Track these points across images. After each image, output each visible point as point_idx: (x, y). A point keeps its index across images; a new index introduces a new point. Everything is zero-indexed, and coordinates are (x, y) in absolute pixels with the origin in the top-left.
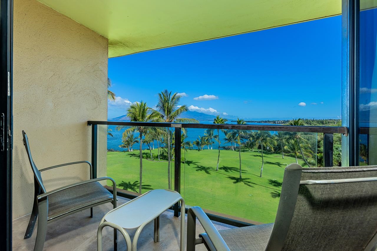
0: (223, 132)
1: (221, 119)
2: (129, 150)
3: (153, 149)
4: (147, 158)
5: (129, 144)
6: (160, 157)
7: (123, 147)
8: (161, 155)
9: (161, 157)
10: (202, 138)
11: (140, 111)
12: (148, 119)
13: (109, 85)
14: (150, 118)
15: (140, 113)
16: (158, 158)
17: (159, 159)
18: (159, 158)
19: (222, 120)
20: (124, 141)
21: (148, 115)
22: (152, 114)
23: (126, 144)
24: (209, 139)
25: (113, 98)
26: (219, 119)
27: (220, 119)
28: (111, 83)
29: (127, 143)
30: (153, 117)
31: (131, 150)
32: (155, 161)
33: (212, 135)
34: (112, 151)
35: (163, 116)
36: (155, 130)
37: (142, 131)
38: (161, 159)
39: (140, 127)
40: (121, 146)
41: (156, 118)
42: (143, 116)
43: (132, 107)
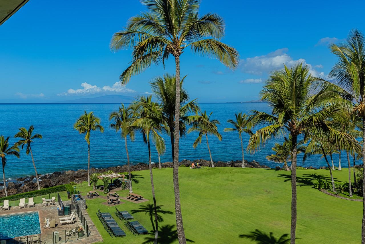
2: (287, 167)
3: (340, 168)
4: (319, 189)
5: (286, 154)
6: (353, 190)
7: (275, 160)
8: (355, 183)
9: (356, 190)
11: (292, 87)
12: (310, 104)
13: (220, 33)
14: (315, 101)
15: (292, 90)
16: (349, 192)
17: (351, 194)
18: (351, 190)
20: (275, 148)
21: (311, 93)
22: (320, 93)
23: (279, 155)
25: (233, 60)
28: (224, 28)
29: (282, 151)
30: (323, 98)
32: (341, 199)
34: (254, 166)
35: (349, 97)
36: (326, 131)
37: (297, 133)
38: (355, 195)
39: (293, 124)
40: (270, 157)
41: (330, 100)
42: (299, 99)
43: (275, 79)
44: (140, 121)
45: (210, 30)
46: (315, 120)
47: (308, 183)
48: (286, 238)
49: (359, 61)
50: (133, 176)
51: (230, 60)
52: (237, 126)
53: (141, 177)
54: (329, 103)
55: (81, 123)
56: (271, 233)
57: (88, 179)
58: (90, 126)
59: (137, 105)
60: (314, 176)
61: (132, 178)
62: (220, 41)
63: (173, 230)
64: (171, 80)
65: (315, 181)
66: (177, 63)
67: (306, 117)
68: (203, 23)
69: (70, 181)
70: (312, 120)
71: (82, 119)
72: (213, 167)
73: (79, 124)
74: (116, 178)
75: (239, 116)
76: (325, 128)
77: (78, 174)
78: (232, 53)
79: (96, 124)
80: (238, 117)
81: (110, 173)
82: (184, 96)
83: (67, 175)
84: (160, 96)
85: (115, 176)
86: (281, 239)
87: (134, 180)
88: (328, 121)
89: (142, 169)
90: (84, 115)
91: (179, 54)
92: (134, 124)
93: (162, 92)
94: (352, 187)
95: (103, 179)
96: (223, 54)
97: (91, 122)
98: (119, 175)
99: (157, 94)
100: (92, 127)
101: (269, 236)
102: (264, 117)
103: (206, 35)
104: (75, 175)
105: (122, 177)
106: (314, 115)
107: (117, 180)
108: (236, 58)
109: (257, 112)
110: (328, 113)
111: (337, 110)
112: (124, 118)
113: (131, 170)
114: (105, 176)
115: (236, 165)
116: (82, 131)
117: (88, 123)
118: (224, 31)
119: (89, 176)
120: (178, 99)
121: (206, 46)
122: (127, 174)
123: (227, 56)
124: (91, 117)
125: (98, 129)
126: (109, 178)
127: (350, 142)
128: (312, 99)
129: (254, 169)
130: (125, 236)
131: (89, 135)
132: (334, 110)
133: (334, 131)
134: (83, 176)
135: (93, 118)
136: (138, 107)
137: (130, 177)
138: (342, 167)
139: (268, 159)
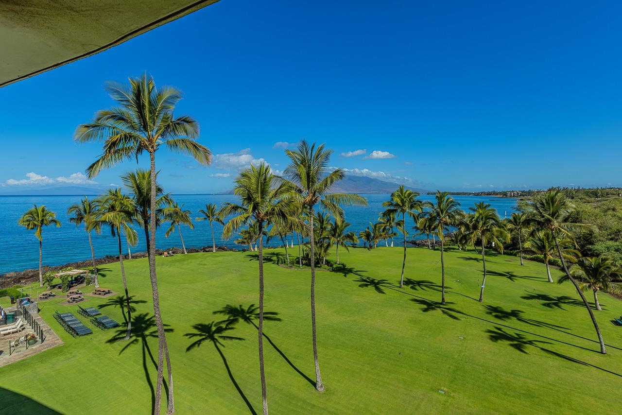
0: (412, 215)
1: (408, 192)
2: (252, 249)
3: (292, 246)
4: (278, 264)
5: (251, 238)
6: (302, 262)
7: (242, 243)
8: (304, 257)
9: (304, 262)
10: (375, 227)
11: (258, 183)
12: (272, 197)
13: (195, 133)
14: (276, 194)
15: (258, 186)
16: (299, 264)
17: (301, 265)
18: (301, 263)
19: (410, 194)
20: (242, 233)
21: (273, 187)
22: (280, 188)
23: (245, 239)
24: (387, 227)
25: (207, 159)
26: (404, 191)
27: (406, 192)
28: (199, 130)
29: (247, 235)
30: (282, 192)
31: (254, 248)
32: (294, 270)
33: (393, 221)
34: (224, 249)
35: (300, 191)
36: (284, 219)
37: (262, 220)
38: (304, 266)
39: (259, 213)
40: (238, 241)
41: (287, 194)
42: (264, 193)
43: (244, 175)
44: (110, 215)
45: (186, 131)
46: (277, 210)
47: (268, 260)
48: (253, 308)
49: (306, 164)
50: (98, 270)
51: (204, 159)
52: (207, 215)
53: (109, 271)
54: (286, 196)
55: (28, 218)
56: (241, 306)
57: (39, 279)
58: (42, 220)
59: (107, 198)
60: (273, 254)
61: (97, 272)
62: (195, 141)
63: (147, 318)
64: (144, 175)
65: (275, 258)
66: (152, 159)
67: (270, 208)
68: (178, 124)
69: (14, 284)
70: (274, 210)
71: (31, 213)
72: (186, 253)
73: (25, 219)
74: (78, 275)
75: (209, 207)
76: (284, 217)
77: (24, 275)
78: (206, 153)
79: (51, 218)
80: (208, 208)
81: (70, 270)
82: (159, 190)
83: (9, 278)
84: (132, 189)
85: (76, 273)
86: (249, 309)
87: (100, 274)
88: (285, 210)
89: (109, 262)
90: (33, 209)
91: (155, 151)
92: (103, 218)
93: (135, 186)
94: (302, 260)
95: (61, 277)
96: (198, 153)
97: (43, 216)
98: (82, 271)
99: (129, 188)
100: (45, 222)
101: (239, 308)
102: (236, 208)
103: (182, 135)
104: (21, 276)
105: (85, 273)
106: (276, 206)
107: (79, 276)
108: (211, 157)
109: (229, 204)
110: (287, 204)
111: (292, 202)
112: (87, 211)
113: (96, 265)
114: (63, 274)
115: (207, 250)
116: (31, 226)
117: (39, 217)
118: (199, 133)
119: (41, 276)
120: (153, 192)
121: (180, 145)
122: (91, 269)
123: (201, 154)
124: (43, 210)
125: (53, 224)
126: (69, 275)
127: (302, 226)
128: (274, 192)
129: (224, 253)
130: (91, 333)
131: (41, 230)
132: (290, 202)
133: (291, 218)
134: (33, 276)
135: (45, 212)
136: (107, 201)
137: (96, 271)
138: (294, 245)
139: (236, 243)
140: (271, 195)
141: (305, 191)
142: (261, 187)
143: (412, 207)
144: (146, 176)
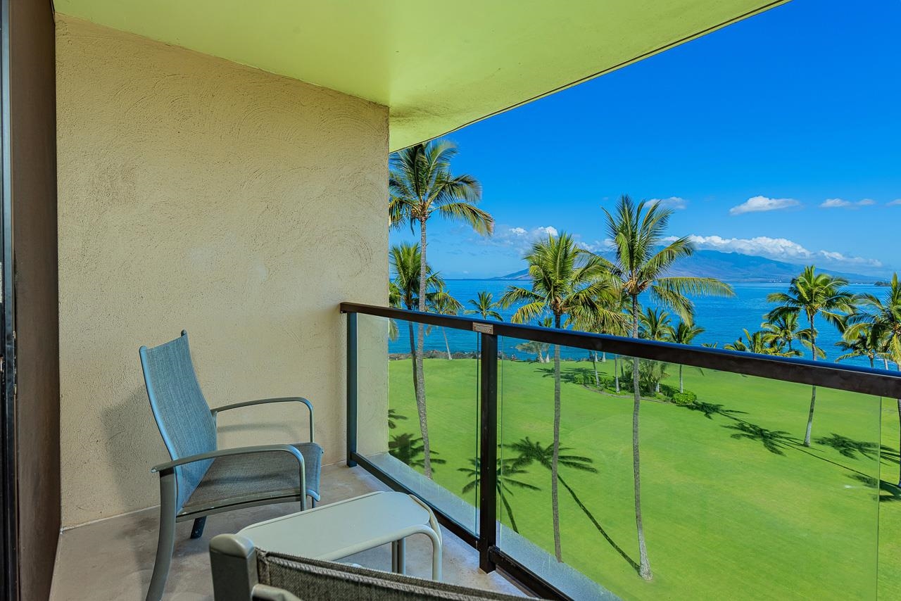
0: (831, 319)
1: (822, 278)
2: (542, 359)
4: (584, 385)
6: (620, 386)
8: (623, 377)
9: (623, 385)
10: (755, 337)
11: (556, 260)
12: (576, 280)
13: (476, 197)
14: (581, 276)
15: (556, 263)
16: (615, 387)
17: (618, 389)
18: (617, 385)
19: (826, 282)
21: (576, 268)
22: (587, 268)
24: (781, 340)
25: (488, 229)
26: (814, 276)
27: (819, 276)
28: (481, 192)
30: (589, 273)
31: (544, 358)
32: (606, 394)
33: (792, 330)
35: (618, 273)
36: (593, 310)
37: (561, 312)
38: (623, 391)
39: (556, 302)
40: (522, 347)
41: (598, 276)
42: (564, 273)
43: (538, 248)
45: (465, 194)
46: (583, 297)
47: (570, 378)
49: (628, 231)
51: (485, 229)
52: (480, 308)
54: (596, 279)
60: (578, 370)
62: (475, 207)
64: (409, 250)
65: (580, 376)
66: (423, 230)
67: (571, 295)
68: (456, 185)
70: (578, 297)
72: (450, 358)
75: (482, 295)
76: (593, 307)
78: (488, 220)
80: (481, 297)
82: (429, 270)
84: (395, 267)
88: (595, 299)
91: (426, 219)
93: (399, 264)
94: (620, 381)
96: (477, 221)
99: (392, 265)
102: (524, 295)
103: (460, 199)
106: (580, 292)
108: (492, 225)
109: (515, 288)
110: (597, 290)
111: (605, 287)
118: (481, 196)
120: (423, 271)
121: (456, 211)
123: (481, 224)
127: (620, 323)
128: (578, 272)
132: (603, 287)
133: (602, 311)
139: (519, 350)
140: (573, 276)
141: (626, 273)
142: (560, 265)
143: (830, 304)
144: (412, 252)
